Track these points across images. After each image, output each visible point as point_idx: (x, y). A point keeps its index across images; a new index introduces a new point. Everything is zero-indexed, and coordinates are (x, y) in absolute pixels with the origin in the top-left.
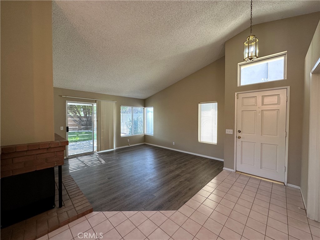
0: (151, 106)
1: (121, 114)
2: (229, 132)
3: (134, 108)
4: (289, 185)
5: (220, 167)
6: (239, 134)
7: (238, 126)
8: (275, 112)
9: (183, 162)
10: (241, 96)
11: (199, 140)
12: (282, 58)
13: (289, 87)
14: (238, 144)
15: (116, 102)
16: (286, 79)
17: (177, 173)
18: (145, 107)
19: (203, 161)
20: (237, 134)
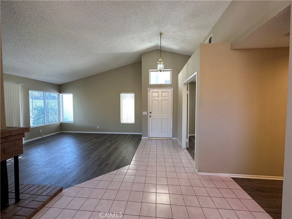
0: (69, 93)
1: (30, 100)
2: (144, 113)
3: (47, 93)
4: (173, 138)
5: (139, 137)
6: (151, 115)
7: (150, 110)
8: (167, 101)
9: (113, 140)
10: (151, 90)
11: (121, 122)
12: (169, 72)
13: (172, 88)
14: (150, 120)
15: (23, 85)
16: (171, 84)
17: (114, 147)
18: (60, 93)
19: (126, 137)
20: (149, 114)
